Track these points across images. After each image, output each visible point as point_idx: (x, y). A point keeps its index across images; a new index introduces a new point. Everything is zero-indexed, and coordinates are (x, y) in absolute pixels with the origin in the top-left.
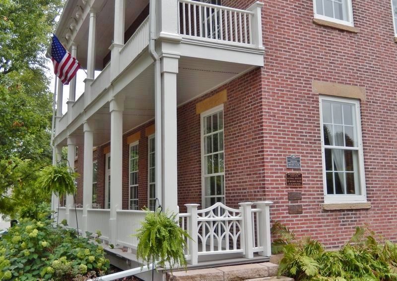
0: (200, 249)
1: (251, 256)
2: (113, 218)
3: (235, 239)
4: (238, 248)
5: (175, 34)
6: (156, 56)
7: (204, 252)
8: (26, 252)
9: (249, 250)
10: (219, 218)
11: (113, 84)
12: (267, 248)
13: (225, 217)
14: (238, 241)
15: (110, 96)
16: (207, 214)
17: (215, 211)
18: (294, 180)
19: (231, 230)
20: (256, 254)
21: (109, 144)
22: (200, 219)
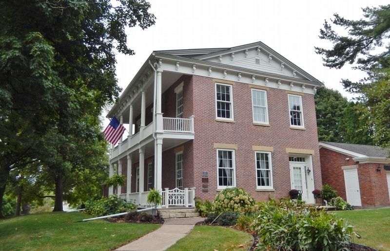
0: (169, 203)
1: (187, 206)
2: (140, 195)
3: (182, 200)
4: (184, 203)
5: (162, 131)
6: (155, 138)
7: (171, 204)
8: (110, 205)
9: (187, 205)
10: (176, 193)
11: (141, 142)
12: (193, 204)
13: (179, 193)
14: (184, 202)
15: (139, 147)
16: (172, 192)
17: (175, 191)
18: (205, 180)
19: (181, 198)
20: (189, 206)
21: (139, 162)
22: (170, 193)
